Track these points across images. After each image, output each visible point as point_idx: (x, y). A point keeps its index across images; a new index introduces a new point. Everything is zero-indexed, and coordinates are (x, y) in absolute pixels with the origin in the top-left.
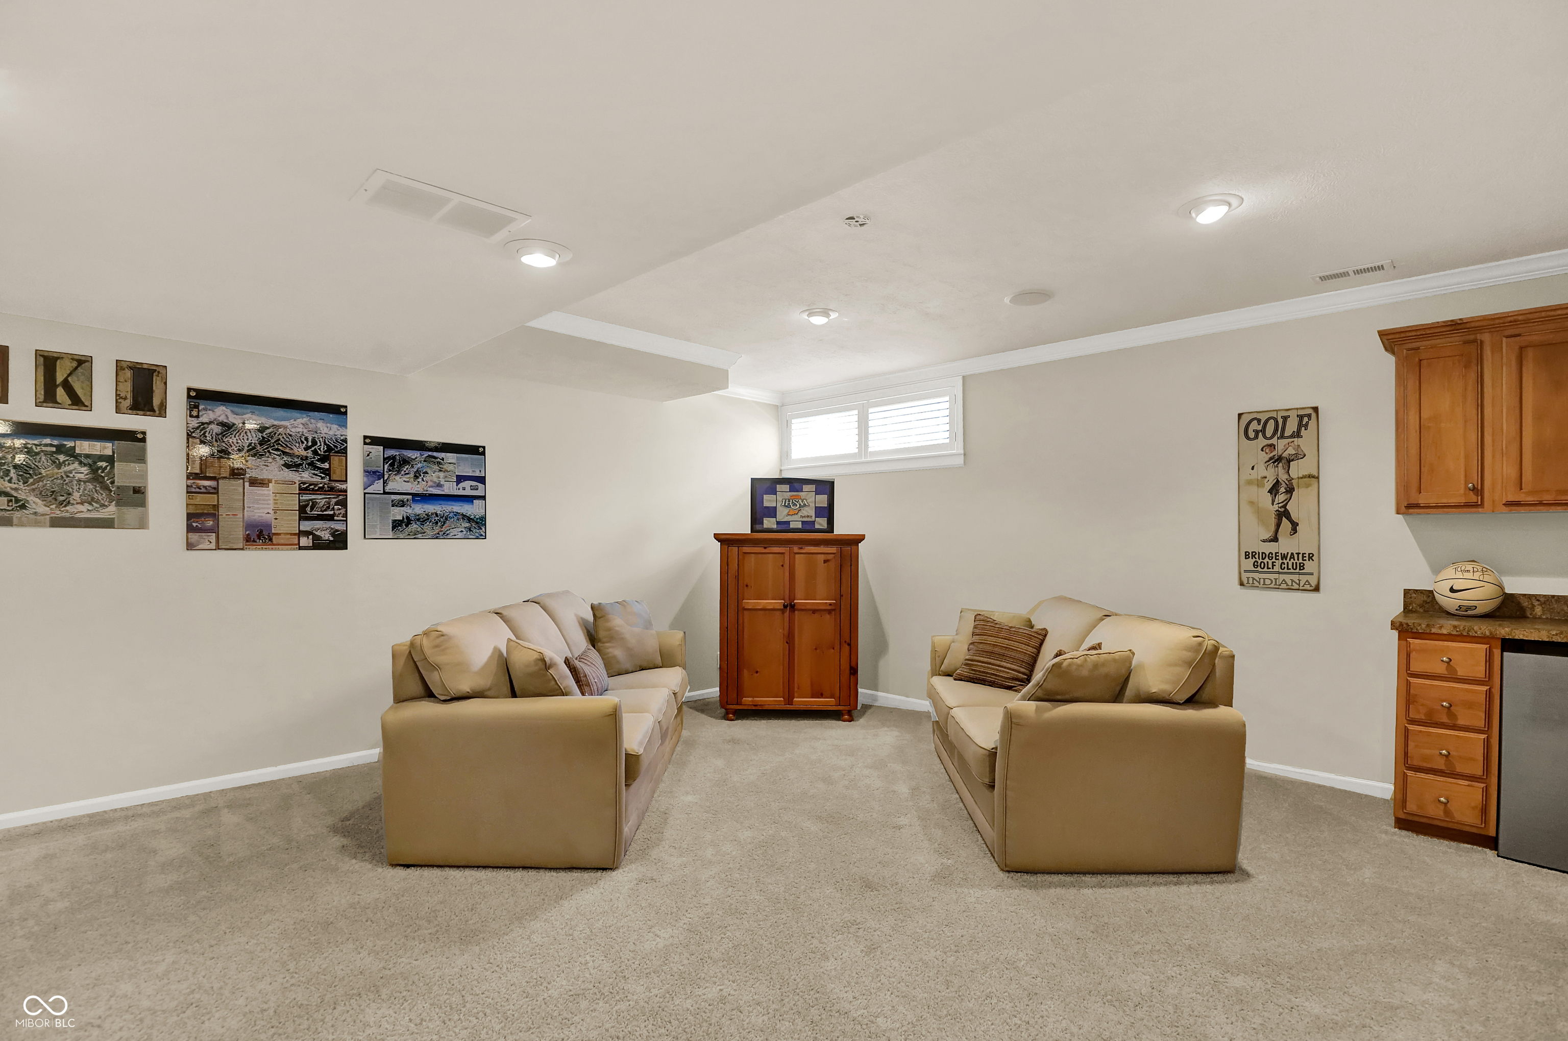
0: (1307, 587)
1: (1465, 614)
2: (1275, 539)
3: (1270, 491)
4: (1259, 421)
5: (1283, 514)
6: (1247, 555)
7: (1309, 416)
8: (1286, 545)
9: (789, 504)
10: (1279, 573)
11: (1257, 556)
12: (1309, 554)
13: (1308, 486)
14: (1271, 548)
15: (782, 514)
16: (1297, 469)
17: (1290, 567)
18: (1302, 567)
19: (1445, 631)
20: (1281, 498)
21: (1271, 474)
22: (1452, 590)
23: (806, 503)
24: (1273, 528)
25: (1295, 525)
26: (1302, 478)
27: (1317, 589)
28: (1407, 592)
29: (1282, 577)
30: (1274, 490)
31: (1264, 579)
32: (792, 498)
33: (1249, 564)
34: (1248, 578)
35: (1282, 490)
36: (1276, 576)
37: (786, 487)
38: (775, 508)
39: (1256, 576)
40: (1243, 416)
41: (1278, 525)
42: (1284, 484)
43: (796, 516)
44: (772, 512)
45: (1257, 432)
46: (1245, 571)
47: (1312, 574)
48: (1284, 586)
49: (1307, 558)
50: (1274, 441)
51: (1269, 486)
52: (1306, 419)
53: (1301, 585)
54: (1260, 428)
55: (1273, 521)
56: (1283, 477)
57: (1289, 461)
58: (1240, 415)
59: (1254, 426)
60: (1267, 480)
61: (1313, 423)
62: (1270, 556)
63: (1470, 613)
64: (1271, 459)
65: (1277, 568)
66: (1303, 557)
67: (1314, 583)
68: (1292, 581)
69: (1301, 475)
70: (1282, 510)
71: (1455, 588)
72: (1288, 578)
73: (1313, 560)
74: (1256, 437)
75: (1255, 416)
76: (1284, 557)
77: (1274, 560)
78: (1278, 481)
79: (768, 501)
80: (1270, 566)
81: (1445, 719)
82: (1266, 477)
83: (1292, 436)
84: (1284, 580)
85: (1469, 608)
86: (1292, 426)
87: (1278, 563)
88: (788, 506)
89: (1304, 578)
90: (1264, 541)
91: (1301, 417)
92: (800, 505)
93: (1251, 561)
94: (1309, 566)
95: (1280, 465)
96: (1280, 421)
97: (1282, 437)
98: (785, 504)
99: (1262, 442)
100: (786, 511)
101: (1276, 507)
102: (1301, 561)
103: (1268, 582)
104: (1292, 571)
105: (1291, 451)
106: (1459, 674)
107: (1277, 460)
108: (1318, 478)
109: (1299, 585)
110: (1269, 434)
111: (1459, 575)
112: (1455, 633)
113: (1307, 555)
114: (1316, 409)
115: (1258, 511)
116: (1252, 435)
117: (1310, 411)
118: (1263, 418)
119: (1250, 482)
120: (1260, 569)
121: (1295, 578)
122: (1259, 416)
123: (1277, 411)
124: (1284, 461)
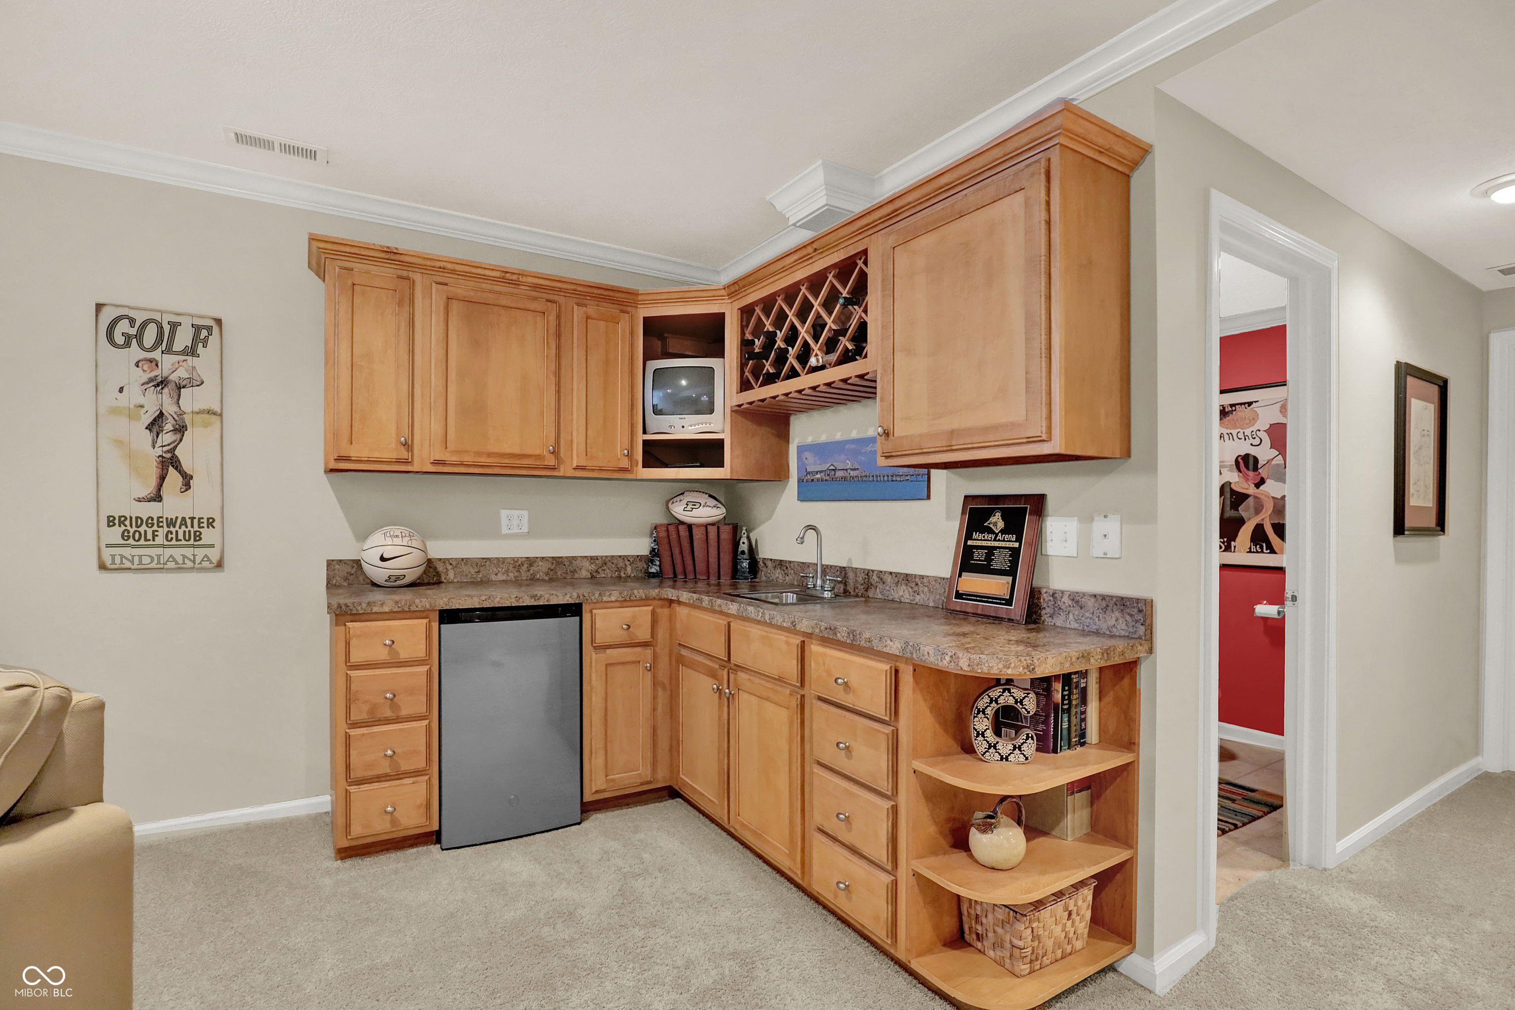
0: (206, 564)
1: (395, 585)
2: (157, 497)
3: (150, 427)
4: (132, 321)
5: (170, 462)
6: (111, 521)
7: (209, 329)
8: (175, 507)
10: (163, 546)
11: (127, 523)
12: (208, 519)
13: (206, 425)
14: (152, 510)
16: (191, 400)
17: (181, 536)
18: (198, 536)
19: (386, 609)
20: (167, 438)
21: (152, 402)
22: (383, 559)
24: (153, 482)
25: (187, 480)
26: (198, 413)
27: (220, 565)
28: (330, 563)
29: (168, 552)
30: (156, 424)
31: (140, 557)
33: (114, 534)
34: (113, 556)
35: (169, 427)
36: (159, 551)
39: (127, 552)
41: (162, 478)
42: (170, 420)
45: (128, 338)
46: (108, 546)
47: (212, 546)
48: (171, 565)
49: (205, 525)
50: (156, 355)
51: (148, 419)
52: (204, 333)
53: (198, 561)
54: (133, 331)
55: (153, 472)
56: (170, 409)
57: (179, 388)
58: (99, 307)
60: (144, 410)
61: (214, 340)
62: (150, 521)
63: (399, 583)
64: (151, 380)
65: (160, 540)
66: (199, 523)
67: (215, 559)
68: (184, 557)
69: (196, 409)
70: (169, 455)
71: (385, 556)
72: (177, 553)
73: (214, 527)
74: (127, 344)
75: (125, 312)
76: (171, 523)
77: (155, 528)
80: (149, 536)
81: (388, 713)
82: (142, 406)
83: (184, 352)
84: (171, 556)
85: (398, 578)
86: (183, 339)
87: (161, 533)
89: (200, 553)
90: (139, 500)
91: (197, 329)
93: (118, 530)
94: (208, 536)
95: (166, 390)
96: (167, 329)
97: (169, 350)
101: (159, 451)
102: (196, 528)
103: (146, 560)
104: (184, 542)
105: (182, 373)
106: (401, 657)
107: (162, 383)
108: (221, 415)
109: (194, 562)
111: (389, 541)
112: (396, 609)
113: (205, 521)
114: (219, 322)
115: (130, 456)
116: (120, 340)
117: (211, 323)
118: (140, 318)
119: (115, 411)
120: (131, 541)
121: (189, 552)
122: (132, 314)
123: (162, 312)
124: (171, 386)
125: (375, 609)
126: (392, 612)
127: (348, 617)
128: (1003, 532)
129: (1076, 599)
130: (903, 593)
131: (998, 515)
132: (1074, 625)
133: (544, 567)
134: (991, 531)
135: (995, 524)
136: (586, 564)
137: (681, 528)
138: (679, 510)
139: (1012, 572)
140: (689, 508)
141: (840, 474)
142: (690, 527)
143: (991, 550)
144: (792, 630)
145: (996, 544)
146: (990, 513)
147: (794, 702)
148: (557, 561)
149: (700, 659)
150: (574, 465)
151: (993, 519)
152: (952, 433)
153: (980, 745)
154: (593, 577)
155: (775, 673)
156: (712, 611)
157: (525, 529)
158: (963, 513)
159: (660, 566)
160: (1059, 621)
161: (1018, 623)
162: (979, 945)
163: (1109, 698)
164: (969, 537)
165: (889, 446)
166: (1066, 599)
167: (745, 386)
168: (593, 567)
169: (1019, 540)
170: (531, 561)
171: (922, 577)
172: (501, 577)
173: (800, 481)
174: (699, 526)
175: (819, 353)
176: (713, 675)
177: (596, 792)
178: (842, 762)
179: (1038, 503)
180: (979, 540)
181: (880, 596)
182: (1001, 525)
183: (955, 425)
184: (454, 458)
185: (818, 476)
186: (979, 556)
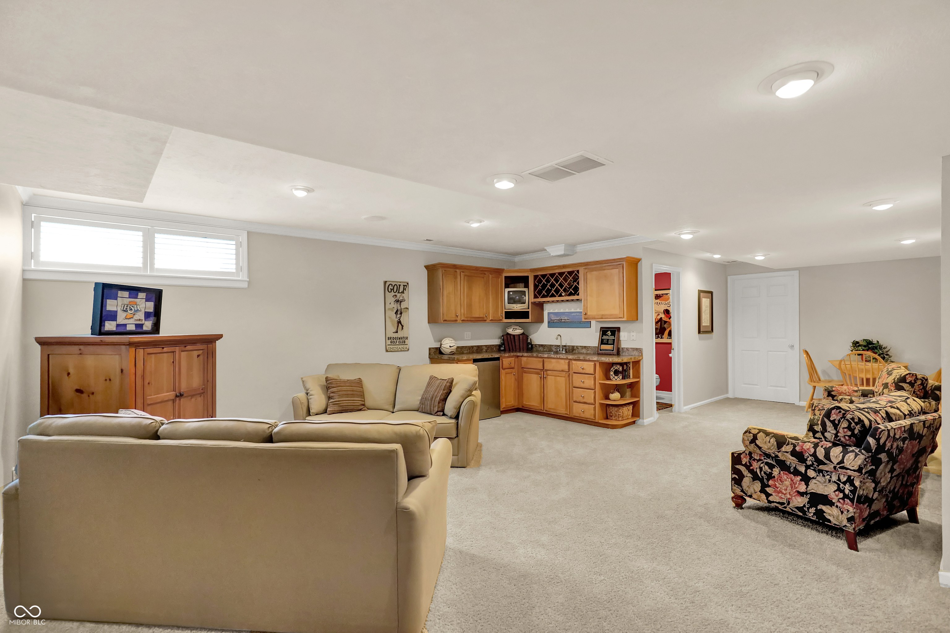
0: (406, 349)
2: (397, 332)
3: (395, 313)
4: (392, 285)
5: (399, 322)
6: (388, 338)
7: (406, 286)
8: (400, 334)
9: (126, 309)
12: (407, 337)
14: (395, 335)
15: (121, 318)
16: (404, 305)
17: (401, 342)
18: (405, 342)
20: (399, 316)
21: (396, 306)
22: (450, 347)
23: (139, 308)
24: (396, 328)
25: (402, 326)
27: (409, 350)
28: (430, 349)
29: (399, 346)
30: (396, 313)
31: (393, 348)
32: (131, 303)
33: (389, 342)
34: (389, 348)
35: (399, 313)
36: (397, 346)
37: (126, 294)
38: (117, 311)
39: (391, 347)
40: (387, 282)
41: (398, 327)
42: (399, 311)
43: (132, 319)
44: (113, 316)
46: (388, 345)
47: (407, 345)
48: (400, 350)
49: (406, 339)
50: (397, 294)
51: (395, 311)
52: (405, 287)
54: (392, 288)
55: (396, 325)
56: (399, 308)
57: (401, 302)
58: (385, 282)
59: (391, 287)
61: (407, 289)
62: (396, 338)
63: (451, 353)
64: (396, 300)
65: (398, 343)
67: (408, 348)
68: (402, 347)
70: (399, 320)
72: (401, 346)
73: (408, 339)
75: (390, 283)
76: (400, 339)
77: (396, 340)
78: (398, 310)
79: (111, 305)
80: (396, 342)
82: (394, 308)
85: (453, 352)
86: (401, 290)
87: (398, 341)
88: (126, 311)
89: (405, 346)
90: (394, 333)
91: (404, 286)
92: (135, 310)
93: (390, 341)
94: (407, 342)
96: (398, 286)
97: (399, 293)
98: (124, 308)
99: (393, 294)
100: (124, 314)
101: (397, 319)
102: (404, 339)
103: (395, 349)
104: (402, 344)
105: (401, 298)
107: (397, 301)
109: (404, 349)
110: (395, 290)
111: (451, 342)
114: (408, 284)
115: (392, 321)
116: (390, 290)
117: (406, 284)
118: (393, 284)
119: (389, 309)
120: (392, 344)
121: (403, 346)
122: (392, 283)
123: (397, 282)
124: (399, 302)
125: (463, 359)
126: (466, 359)
127: (457, 361)
128: (611, 335)
129: (627, 349)
130: (584, 351)
131: (609, 332)
132: (627, 355)
133: (475, 348)
134: (608, 335)
135: (609, 334)
136: (484, 347)
137: (511, 336)
138: (510, 331)
139: (613, 344)
140: (514, 330)
141: (563, 321)
142: (514, 336)
143: (608, 339)
144: (567, 359)
145: (609, 338)
146: (608, 331)
147: (567, 375)
148: (478, 346)
149: (532, 370)
150: (490, 319)
151: (608, 333)
152: (603, 315)
153: (612, 377)
154: (486, 351)
155: (561, 369)
156: (537, 357)
157: (470, 338)
158: (600, 331)
159: (504, 348)
160: (624, 354)
161: (615, 355)
162: (611, 418)
163: (634, 369)
164: (602, 336)
165: (586, 317)
166: (625, 349)
167: (535, 297)
168: (486, 348)
169: (615, 337)
170: (472, 347)
171: (589, 347)
172: (466, 352)
173: (549, 322)
174: (517, 335)
175: (563, 291)
176: (538, 374)
177: (504, 408)
178: (582, 385)
179: (619, 329)
180: (605, 337)
181: (577, 352)
182: (610, 334)
183: (603, 313)
184: (466, 319)
185: (555, 321)
186: (605, 341)
